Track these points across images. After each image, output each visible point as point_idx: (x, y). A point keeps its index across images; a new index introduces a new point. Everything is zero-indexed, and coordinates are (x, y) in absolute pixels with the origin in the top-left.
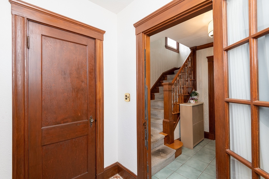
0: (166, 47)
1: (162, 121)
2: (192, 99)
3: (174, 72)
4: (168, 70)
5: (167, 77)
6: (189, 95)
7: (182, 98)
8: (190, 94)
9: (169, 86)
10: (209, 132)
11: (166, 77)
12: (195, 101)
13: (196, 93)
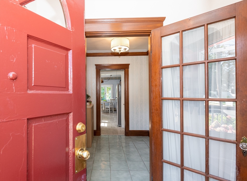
2: (88, 102)
10: (96, 130)
13: (89, 96)
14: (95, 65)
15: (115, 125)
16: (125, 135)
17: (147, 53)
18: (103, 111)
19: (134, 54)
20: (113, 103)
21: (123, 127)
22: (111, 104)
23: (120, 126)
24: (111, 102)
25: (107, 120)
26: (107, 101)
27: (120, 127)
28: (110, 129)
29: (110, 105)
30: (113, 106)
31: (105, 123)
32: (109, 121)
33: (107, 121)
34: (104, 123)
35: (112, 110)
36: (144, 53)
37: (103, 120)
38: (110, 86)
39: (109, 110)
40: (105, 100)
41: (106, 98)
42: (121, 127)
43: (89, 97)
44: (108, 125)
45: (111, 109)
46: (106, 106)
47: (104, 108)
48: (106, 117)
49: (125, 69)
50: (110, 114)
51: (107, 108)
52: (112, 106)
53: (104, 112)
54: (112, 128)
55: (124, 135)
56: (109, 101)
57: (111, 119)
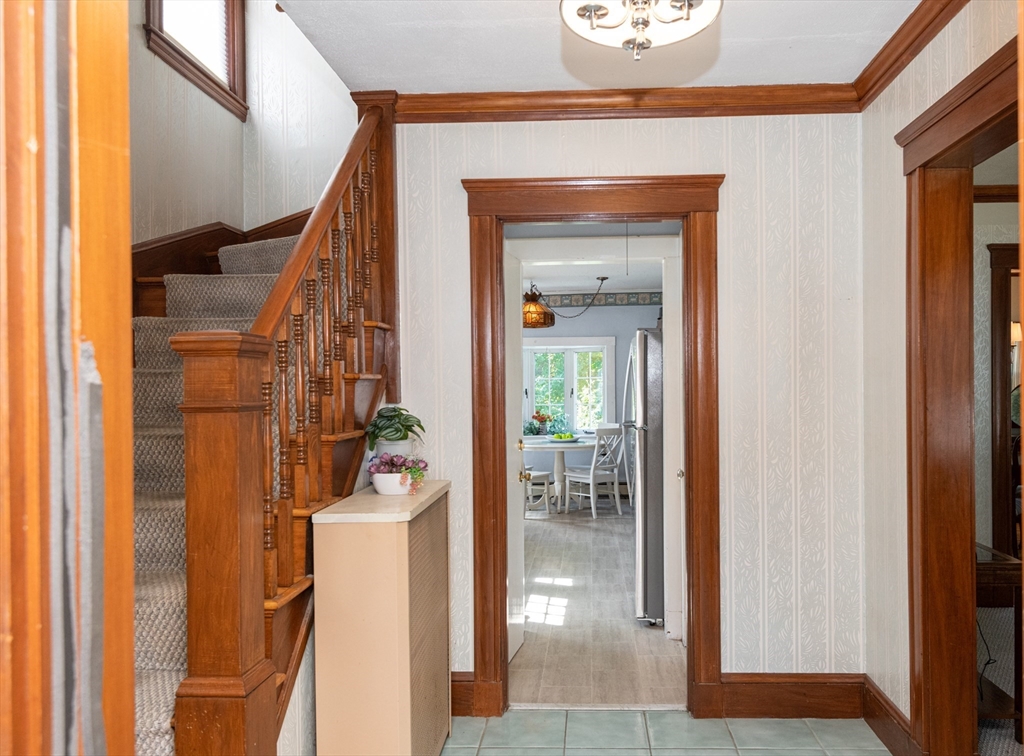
0: (148, 40)
1: (171, 699)
2: (392, 465)
3: (216, 259)
4: (169, 231)
5: (161, 285)
6: (358, 433)
7: (324, 462)
8: (370, 429)
9: (246, 361)
10: (472, 669)
11: (159, 291)
12: (409, 481)
13: (408, 418)
14: (464, 182)
15: (624, 615)
16: (690, 709)
17: (854, 94)
18: (555, 504)
19: (759, 97)
20: (615, 452)
21: (673, 635)
22: (602, 459)
23: (653, 625)
24: (603, 446)
25: (574, 574)
26: (575, 441)
27: (654, 632)
28: (582, 649)
29: (596, 468)
30: (616, 471)
31: (554, 600)
32: (581, 583)
33: (568, 582)
34: (544, 599)
35: (607, 496)
36: (831, 94)
37: (546, 575)
38: (599, 348)
39: (589, 498)
40: (566, 437)
41: (571, 419)
42: (663, 626)
43: (416, 429)
44: (569, 616)
45: (603, 492)
46: (572, 470)
47: (557, 486)
48: (569, 546)
49: (685, 216)
50: (594, 525)
51: (575, 485)
52: (613, 471)
53: (562, 512)
54: (596, 635)
55: (683, 707)
56: (589, 443)
57: (597, 561)
